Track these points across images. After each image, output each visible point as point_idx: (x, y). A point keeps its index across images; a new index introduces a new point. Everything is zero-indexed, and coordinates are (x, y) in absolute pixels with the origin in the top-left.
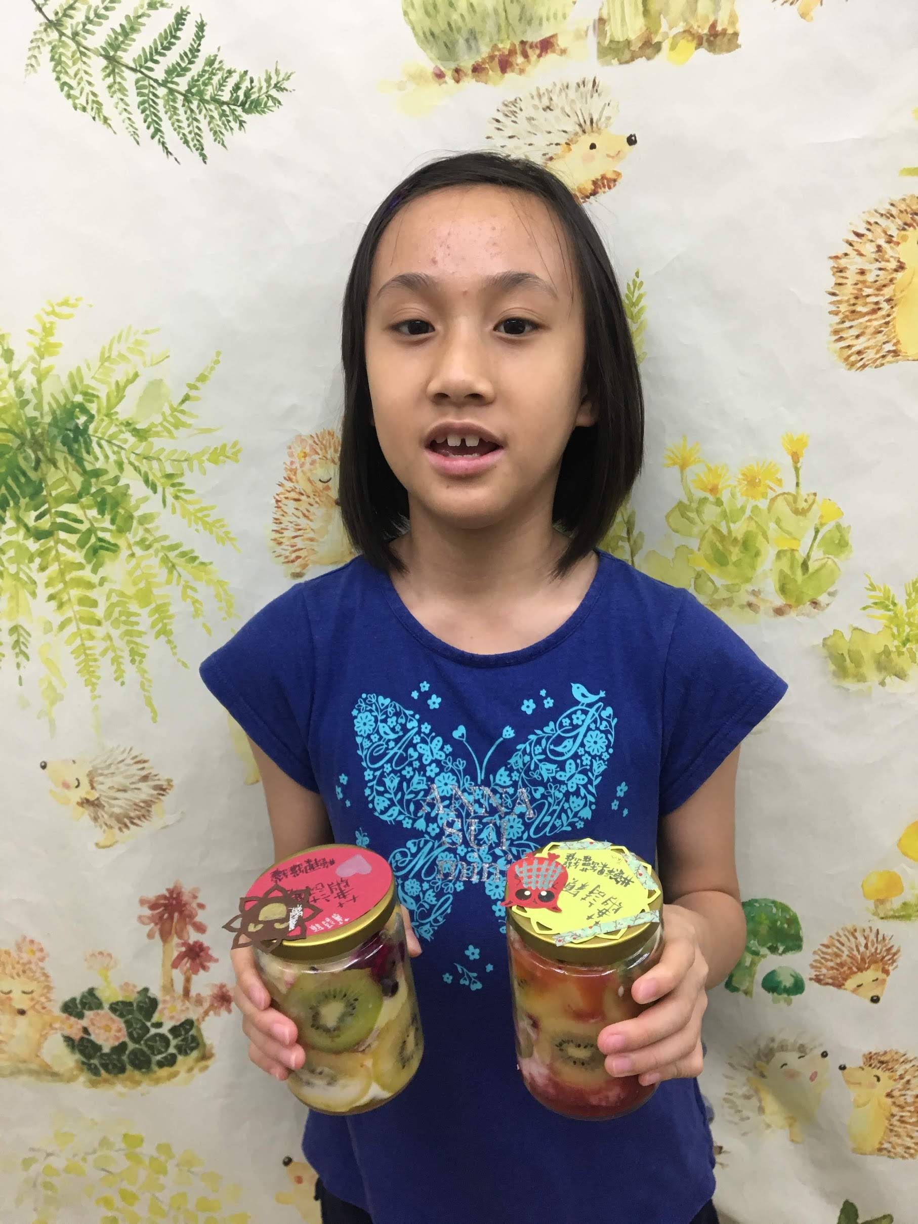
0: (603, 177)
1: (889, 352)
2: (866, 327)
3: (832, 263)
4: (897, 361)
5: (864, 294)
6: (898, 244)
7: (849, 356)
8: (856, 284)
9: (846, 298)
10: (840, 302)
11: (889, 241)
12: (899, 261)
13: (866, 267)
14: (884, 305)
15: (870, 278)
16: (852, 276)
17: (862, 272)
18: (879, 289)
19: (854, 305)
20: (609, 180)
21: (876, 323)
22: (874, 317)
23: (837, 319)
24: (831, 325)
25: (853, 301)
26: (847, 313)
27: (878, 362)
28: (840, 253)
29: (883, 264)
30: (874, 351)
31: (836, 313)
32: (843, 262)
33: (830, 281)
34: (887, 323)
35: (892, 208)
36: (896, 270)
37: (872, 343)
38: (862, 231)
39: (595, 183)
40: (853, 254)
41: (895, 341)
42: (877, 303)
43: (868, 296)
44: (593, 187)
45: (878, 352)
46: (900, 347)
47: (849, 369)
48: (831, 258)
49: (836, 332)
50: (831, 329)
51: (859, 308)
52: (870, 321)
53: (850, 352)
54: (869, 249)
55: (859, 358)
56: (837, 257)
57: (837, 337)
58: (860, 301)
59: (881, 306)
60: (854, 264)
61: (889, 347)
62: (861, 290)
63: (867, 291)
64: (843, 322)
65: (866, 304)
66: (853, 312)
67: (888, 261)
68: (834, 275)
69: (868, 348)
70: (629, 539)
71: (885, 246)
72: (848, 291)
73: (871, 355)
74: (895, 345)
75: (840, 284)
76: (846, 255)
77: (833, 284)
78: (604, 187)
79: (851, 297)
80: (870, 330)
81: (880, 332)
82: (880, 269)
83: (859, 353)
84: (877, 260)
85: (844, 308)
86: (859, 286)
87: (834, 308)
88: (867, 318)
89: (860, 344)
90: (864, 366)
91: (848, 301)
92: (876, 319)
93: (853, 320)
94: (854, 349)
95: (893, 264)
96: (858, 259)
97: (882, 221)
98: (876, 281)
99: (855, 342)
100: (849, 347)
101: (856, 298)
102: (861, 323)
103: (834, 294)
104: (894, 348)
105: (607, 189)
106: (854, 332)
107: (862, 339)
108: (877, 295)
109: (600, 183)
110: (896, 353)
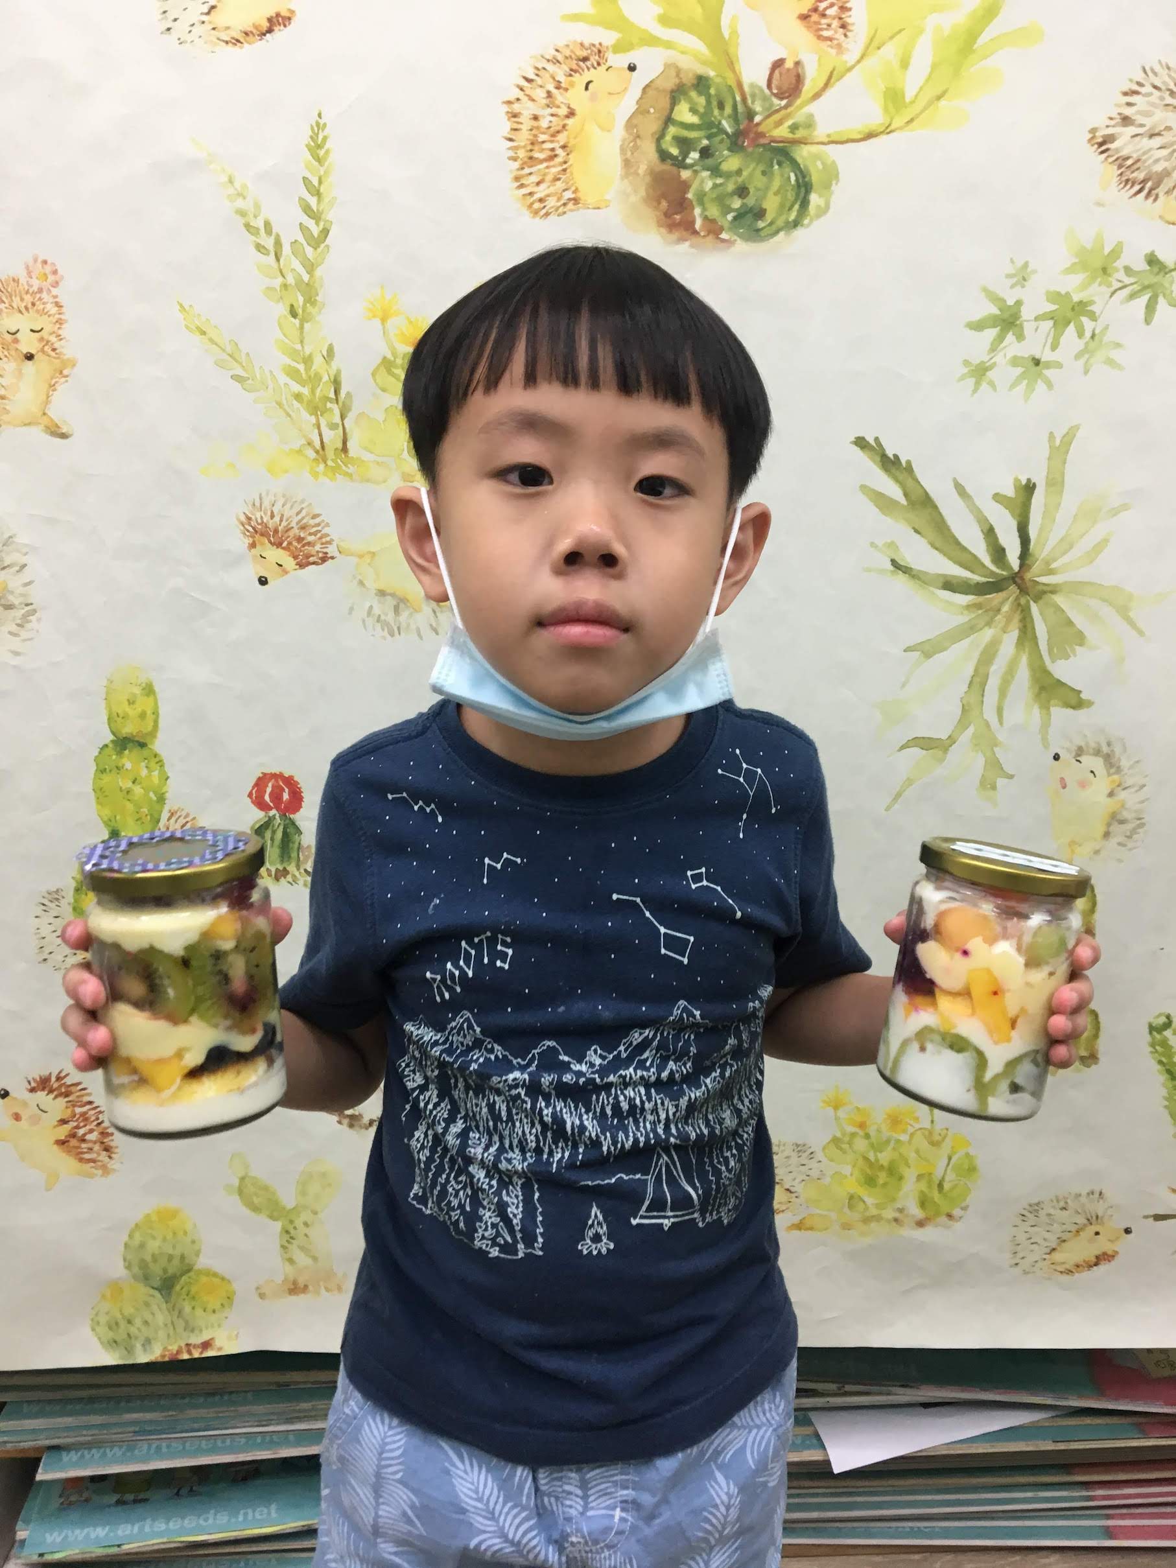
0: (278, 15)
1: (570, 199)
2: (545, 175)
3: (506, 108)
4: (578, 209)
5: (540, 140)
6: (566, 90)
7: (532, 204)
8: (531, 130)
9: (522, 144)
10: (516, 148)
11: (558, 88)
12: (569, 107)
13: (539, 112)
14: (559, 151)
15: (544, 123)
16: (526, 123)
17: (536, 118)
18: (553, 136)
19: (531, 150)
20: (284, 18)
21: (554, 170)
22: (552, 163)
23: (517, 165)
24: (511, 171)
25: (529, 147)
26: (526, 159)
27: (561, 210)
28: (512, 98)
29: (554, 110)
30: (555, 198)
31: (515, 159)
32: (516, 107)
33: (506, 126)
34: (565, 170)
35: (557, 54)
36: (567, 117)
37: (552, 190)
38: (531, 76)
39: (270, 20)
40: (524, 99)
41: (573, 188)
42: (553, 150)
43: (543, 142)
44: (268, 25)
45: (559, 199)
46: (579, 195)
47: (534, 217)
48: (504, 103)
49: (517, 179)
50: (512, 175)
51: (537, 155)
52: (547, 167)
53: (532, 200)
54: (540, 94)
55: (542, 205)
56: (509, 103)
57: (518, 184)
58: (536, 148)
59: (557, 152)
60: (527, 109)
61: (568, 195)
62: (535, 136)
63: (542, 137)
64: (523, 169)
65: (542, 150)
66: (531, 158)
67: (558, 107)
68: (509, 120)
69: (548, 196)
70: (337, 400)
71: (554, 91)
72: (524, 137)
73: (552, 202)
74: (574, 192)
75: (516, 130)
76: (518, 99)
77: (509, 129)
78: (280, 24)
79: (529, 142)
80: (549, 178)
81: (559, 179)
82: (552, 115)
83: (541, 200)
84: (548, 106)
85: (522, 154)
86: (534, 132)
87: (511, 153)
88: (545, 165)
89: (541, 191)
90: (547, 214)
91: (524, 147)
92: (554, 166)
93: (532, 166)
94: (536, 196)
95: (563, 111)
96: (530, 104)
97: (549, 67)
98: (550, 127)
99: (535, 189)
100: (531, 194)
101: (532, 144)
102: (539, 170)
103: (511, 140)
104: (572, 196)
105: (282, 27)
106: (534, 179)
107: (543, 186)
108: (552, 142)
109: (275, 20)
110: (576, 201)
